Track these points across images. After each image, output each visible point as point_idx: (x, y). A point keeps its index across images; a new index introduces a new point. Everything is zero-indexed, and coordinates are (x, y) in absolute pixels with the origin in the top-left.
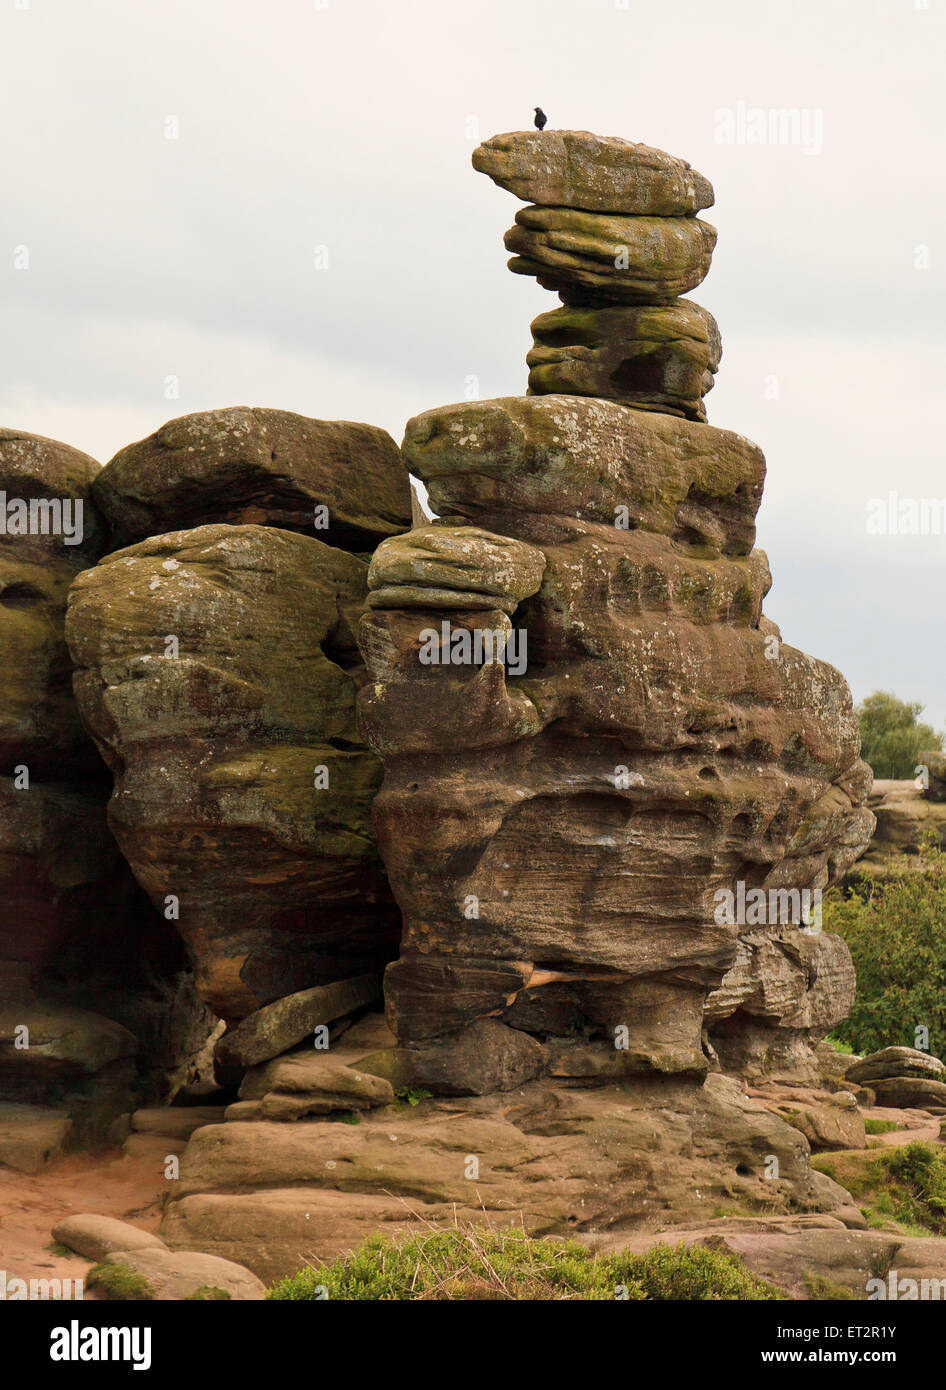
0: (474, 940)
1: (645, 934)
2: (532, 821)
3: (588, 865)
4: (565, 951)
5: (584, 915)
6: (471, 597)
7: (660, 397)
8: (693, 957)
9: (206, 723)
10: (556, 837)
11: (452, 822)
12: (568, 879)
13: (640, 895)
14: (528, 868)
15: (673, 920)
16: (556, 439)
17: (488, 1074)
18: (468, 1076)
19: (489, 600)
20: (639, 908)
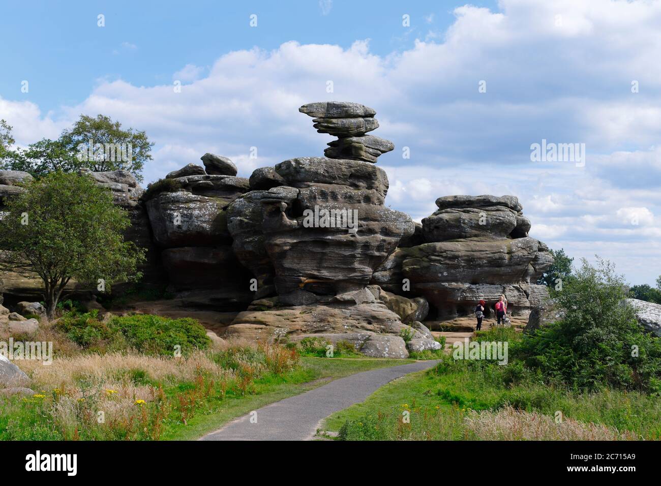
0: (289, 272)
1: (340, 271)
2: (301, 247)
3: (319, 256)
4: (314, 275)
5: (320, 267)
6: (275, 199)
7: (353, 156)
8: (354, 276)
9: (242, 230)
10: (309, 250)
11: (276, 247)
12: (315, 259)
13: (337, 263)
14: (303, 257)
15: (347, 268)
16: (301, 166)
17: (299, 301)
18: (294, 302)
19: (280, 200)
20: (337, 266)
